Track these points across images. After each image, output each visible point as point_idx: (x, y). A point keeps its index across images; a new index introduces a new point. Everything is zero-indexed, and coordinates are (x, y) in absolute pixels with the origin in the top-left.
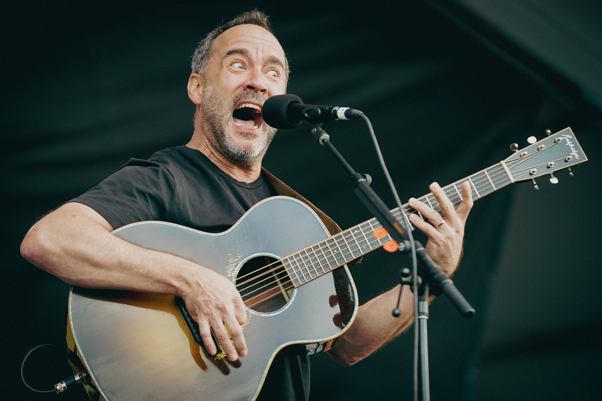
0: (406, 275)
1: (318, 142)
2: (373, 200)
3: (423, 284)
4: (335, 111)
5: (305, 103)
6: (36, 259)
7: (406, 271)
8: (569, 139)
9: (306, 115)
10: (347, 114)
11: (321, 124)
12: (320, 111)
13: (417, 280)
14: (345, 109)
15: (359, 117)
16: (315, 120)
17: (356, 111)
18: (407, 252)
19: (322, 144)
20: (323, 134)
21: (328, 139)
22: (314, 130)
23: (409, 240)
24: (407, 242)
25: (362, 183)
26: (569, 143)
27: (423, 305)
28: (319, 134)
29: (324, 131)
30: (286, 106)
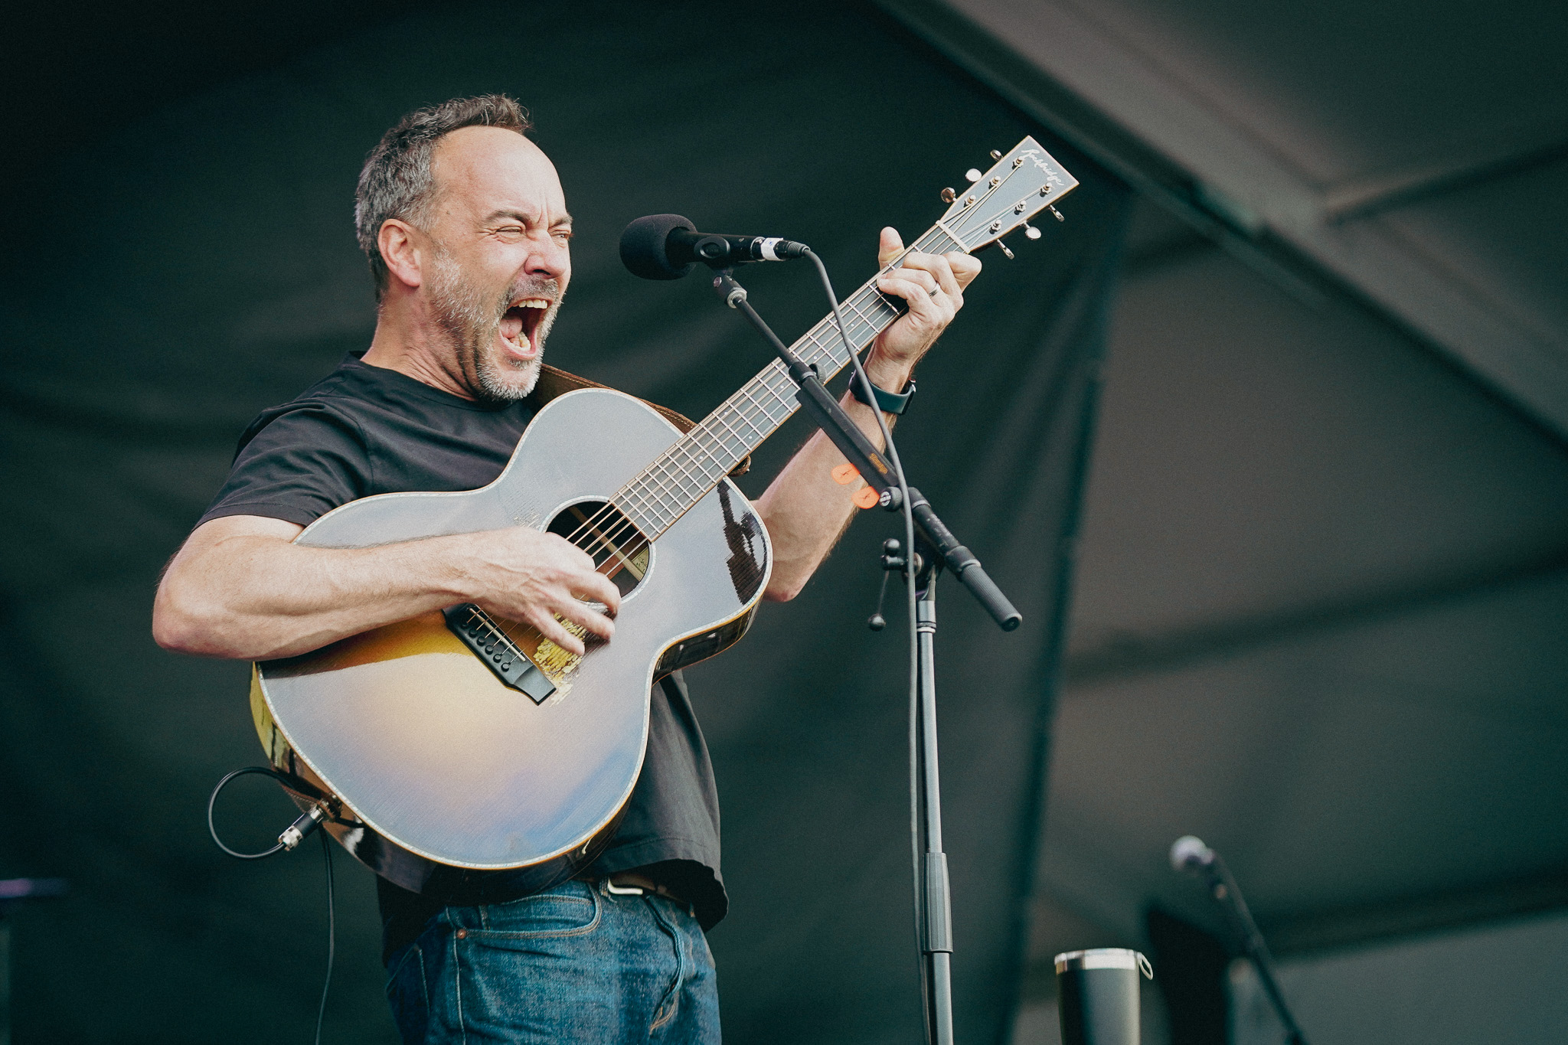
0: (893, 553)
1: (726, 302)
2: (830, 411)
3: (926, 568)
4: (758, 245)
5: (699, 231)
6: (189, 645)
7: (894, 544)
8: (1036, 155)
9: (702, 253)
10: (779, 250)
11: (731, 270)
12: (728, 245)
13: (916, 559)
14: (775, 241)
15: (802, 255)
16: (719, 261)
17: (796, 245)
18: (896, 509)
19: (735, 307)
20: (734, 288)
21: (745, 298)
22: (718, 280)
23: (898, 486)
24: (895, 490)
25: (810, 380)
26: (1038, 163)
27: (927, 605)
28: (729, 288)
29: (736, 283)
30: (664, 237)
